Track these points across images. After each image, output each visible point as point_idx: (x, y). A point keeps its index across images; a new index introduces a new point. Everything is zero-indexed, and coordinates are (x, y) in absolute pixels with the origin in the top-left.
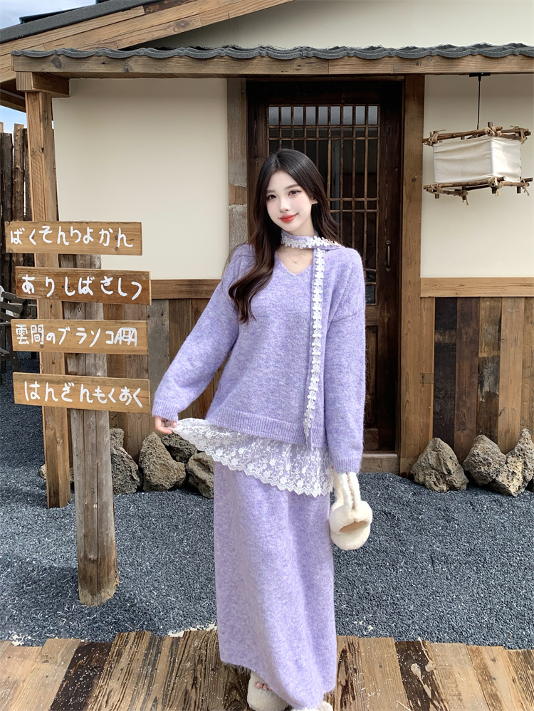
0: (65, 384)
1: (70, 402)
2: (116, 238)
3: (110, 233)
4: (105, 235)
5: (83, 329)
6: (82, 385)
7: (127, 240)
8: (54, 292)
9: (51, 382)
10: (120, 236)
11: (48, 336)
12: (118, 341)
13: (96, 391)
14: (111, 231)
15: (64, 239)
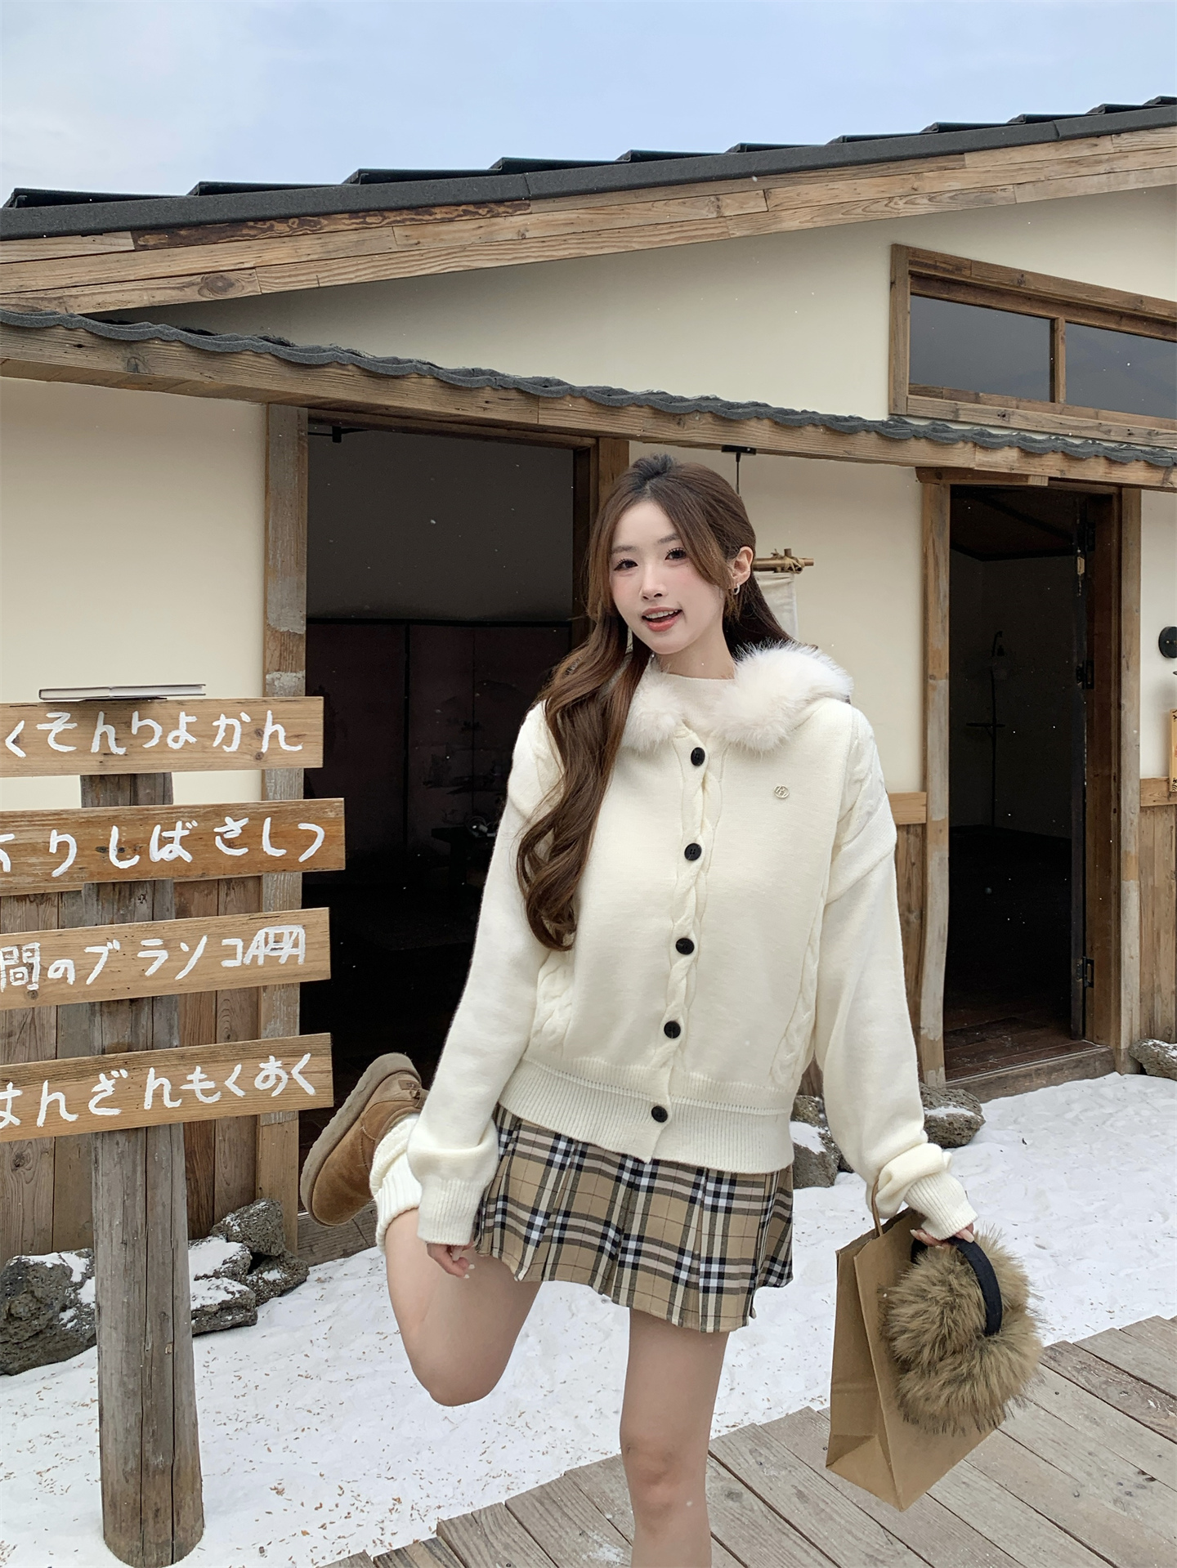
0: (102, 1076)
1: (111, 1117)
2: (259, 733)
3: (242, 723)
4: (230, 729)
5: (159, 942)
6: (152, 1070)
7: (286, 738)
8: (75, 863)
9: (56, 1077)
10: (269, 729)
11: (52, 968)
12: (255, 958)
13: (189, 1077)
14: (246, 718)
15: (112, 742)
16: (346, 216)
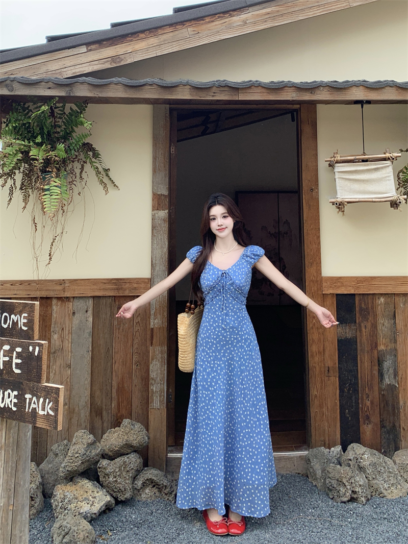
16: (168, 27)
